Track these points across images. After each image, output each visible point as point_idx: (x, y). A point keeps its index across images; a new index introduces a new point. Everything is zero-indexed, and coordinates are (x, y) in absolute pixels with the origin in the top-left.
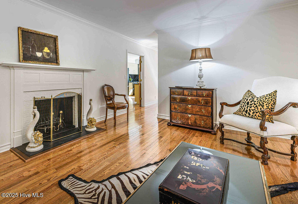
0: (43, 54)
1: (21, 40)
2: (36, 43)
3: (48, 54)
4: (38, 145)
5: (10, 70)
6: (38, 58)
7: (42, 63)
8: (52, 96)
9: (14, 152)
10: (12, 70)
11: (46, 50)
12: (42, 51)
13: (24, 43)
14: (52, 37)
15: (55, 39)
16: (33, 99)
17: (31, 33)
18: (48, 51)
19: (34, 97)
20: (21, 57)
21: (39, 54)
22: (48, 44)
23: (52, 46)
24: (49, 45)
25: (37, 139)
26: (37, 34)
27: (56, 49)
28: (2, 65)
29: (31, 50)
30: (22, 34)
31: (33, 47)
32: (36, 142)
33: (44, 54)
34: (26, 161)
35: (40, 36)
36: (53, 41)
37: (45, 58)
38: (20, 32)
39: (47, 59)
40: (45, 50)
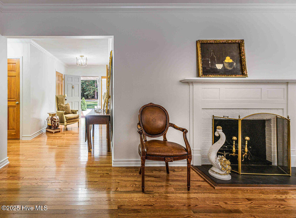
0: (224, 66)
1: (200, 53)
2: (215, 54)
3: (230, 64)
4: (225, 173)
5: (189, 86)
6: (218, 70)
7: (224, 76)
8: (239, 117)
9: (196, 171)
10: (191, 86)
11: (228, 60)
12: (223, 62)
13: (203, 57)
14: (236, 43)
15: (240, 45)
16: (211, 118)
17: (210, 43)
18: (231, 61)
19: (213, 116)
20: (201, 72)
21: (219, 66)
22: (230, 52)
23: (236, 54)
24: (232, 54)
25: (225, 166)
26: (217, 43)
27: (241, 56)
28: (182, 81)
29: (210, 62)
30: (201, 47)
31: (212, 59)
32: (223, 168)
33: (226, 65)
34: (216, 188)
35: (219, 45)
36: (236, 47)
37: (228, 69)
38: (199, 46)
39: (230, 71)
40: (226, 61)
